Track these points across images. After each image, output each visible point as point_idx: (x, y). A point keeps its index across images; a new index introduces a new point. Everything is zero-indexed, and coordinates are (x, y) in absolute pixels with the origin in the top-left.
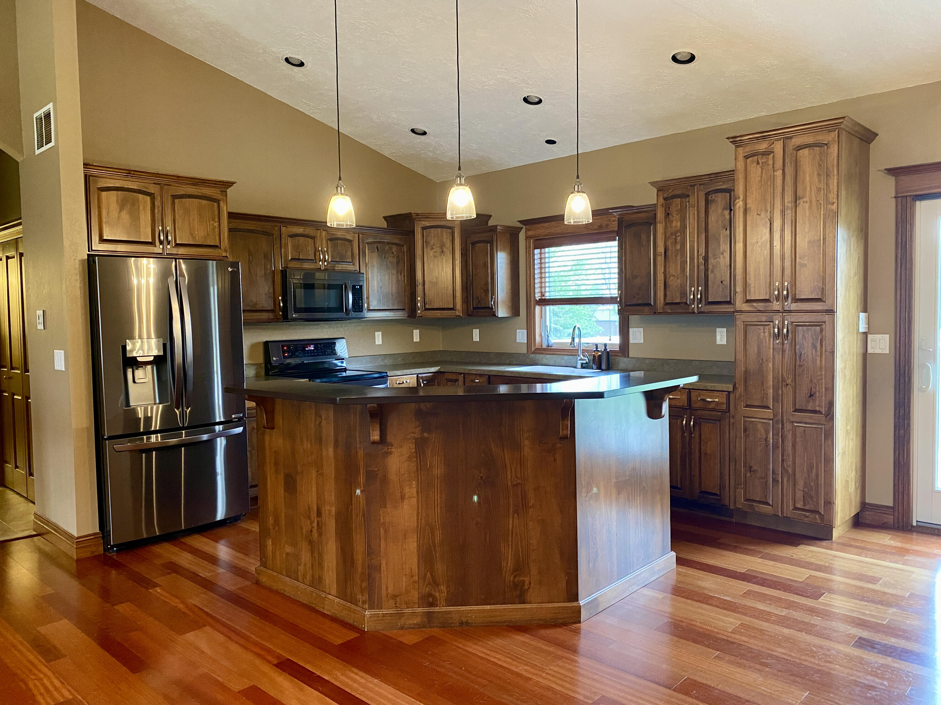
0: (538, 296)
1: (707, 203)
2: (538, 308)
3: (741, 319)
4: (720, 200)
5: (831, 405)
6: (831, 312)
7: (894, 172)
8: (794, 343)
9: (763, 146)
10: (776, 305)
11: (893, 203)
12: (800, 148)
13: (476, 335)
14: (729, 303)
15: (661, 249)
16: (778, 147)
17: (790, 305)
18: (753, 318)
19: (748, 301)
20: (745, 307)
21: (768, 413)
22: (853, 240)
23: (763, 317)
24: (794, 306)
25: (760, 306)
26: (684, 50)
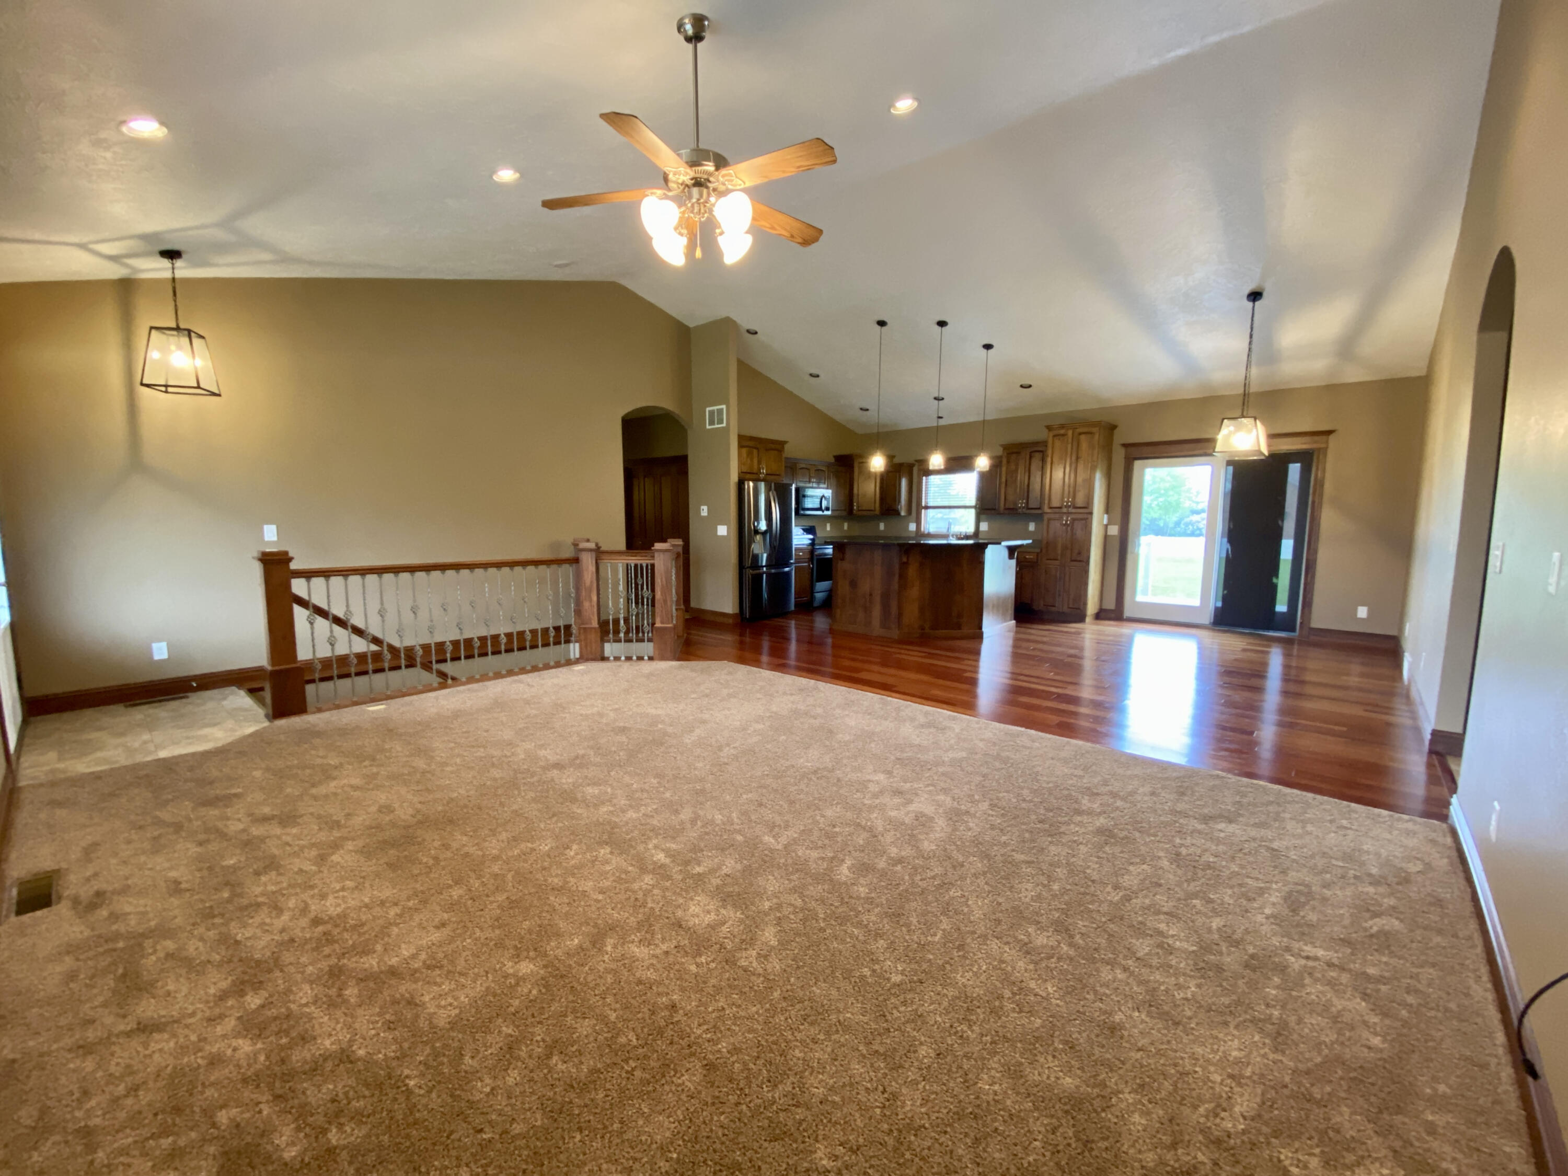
0: (923, 504)
1: (1031, 457)
2: (923, 511)
3: (1046, 517)
4: (1038, 456)
5: (1088, 558)
6: (1091, 513)
7: (1125, 446)
8: (1072, 529)
9: (1062, 432)
10: (1065, 510)
11: (1123, 460)
12: (1080, 434)
13: (882, 526)
14: (1039, 509)
15: (1004, 479)
16: (1070, 433)
17: (1071, 510)
18: (1052, 516)
19: (1051, 508)
20: (1049, 511)
21: (1057, 562)
22: (1103, 480)
23: (1057, 516)
24: (1074, 511)
25: (1057, 510)
26: (1026, 382)
